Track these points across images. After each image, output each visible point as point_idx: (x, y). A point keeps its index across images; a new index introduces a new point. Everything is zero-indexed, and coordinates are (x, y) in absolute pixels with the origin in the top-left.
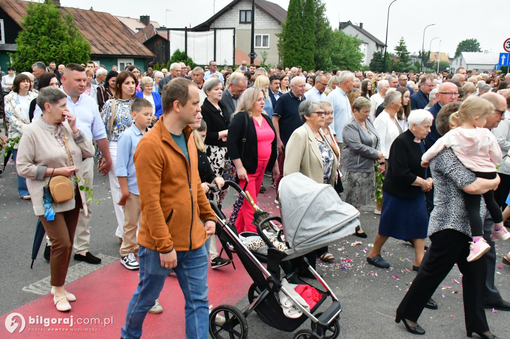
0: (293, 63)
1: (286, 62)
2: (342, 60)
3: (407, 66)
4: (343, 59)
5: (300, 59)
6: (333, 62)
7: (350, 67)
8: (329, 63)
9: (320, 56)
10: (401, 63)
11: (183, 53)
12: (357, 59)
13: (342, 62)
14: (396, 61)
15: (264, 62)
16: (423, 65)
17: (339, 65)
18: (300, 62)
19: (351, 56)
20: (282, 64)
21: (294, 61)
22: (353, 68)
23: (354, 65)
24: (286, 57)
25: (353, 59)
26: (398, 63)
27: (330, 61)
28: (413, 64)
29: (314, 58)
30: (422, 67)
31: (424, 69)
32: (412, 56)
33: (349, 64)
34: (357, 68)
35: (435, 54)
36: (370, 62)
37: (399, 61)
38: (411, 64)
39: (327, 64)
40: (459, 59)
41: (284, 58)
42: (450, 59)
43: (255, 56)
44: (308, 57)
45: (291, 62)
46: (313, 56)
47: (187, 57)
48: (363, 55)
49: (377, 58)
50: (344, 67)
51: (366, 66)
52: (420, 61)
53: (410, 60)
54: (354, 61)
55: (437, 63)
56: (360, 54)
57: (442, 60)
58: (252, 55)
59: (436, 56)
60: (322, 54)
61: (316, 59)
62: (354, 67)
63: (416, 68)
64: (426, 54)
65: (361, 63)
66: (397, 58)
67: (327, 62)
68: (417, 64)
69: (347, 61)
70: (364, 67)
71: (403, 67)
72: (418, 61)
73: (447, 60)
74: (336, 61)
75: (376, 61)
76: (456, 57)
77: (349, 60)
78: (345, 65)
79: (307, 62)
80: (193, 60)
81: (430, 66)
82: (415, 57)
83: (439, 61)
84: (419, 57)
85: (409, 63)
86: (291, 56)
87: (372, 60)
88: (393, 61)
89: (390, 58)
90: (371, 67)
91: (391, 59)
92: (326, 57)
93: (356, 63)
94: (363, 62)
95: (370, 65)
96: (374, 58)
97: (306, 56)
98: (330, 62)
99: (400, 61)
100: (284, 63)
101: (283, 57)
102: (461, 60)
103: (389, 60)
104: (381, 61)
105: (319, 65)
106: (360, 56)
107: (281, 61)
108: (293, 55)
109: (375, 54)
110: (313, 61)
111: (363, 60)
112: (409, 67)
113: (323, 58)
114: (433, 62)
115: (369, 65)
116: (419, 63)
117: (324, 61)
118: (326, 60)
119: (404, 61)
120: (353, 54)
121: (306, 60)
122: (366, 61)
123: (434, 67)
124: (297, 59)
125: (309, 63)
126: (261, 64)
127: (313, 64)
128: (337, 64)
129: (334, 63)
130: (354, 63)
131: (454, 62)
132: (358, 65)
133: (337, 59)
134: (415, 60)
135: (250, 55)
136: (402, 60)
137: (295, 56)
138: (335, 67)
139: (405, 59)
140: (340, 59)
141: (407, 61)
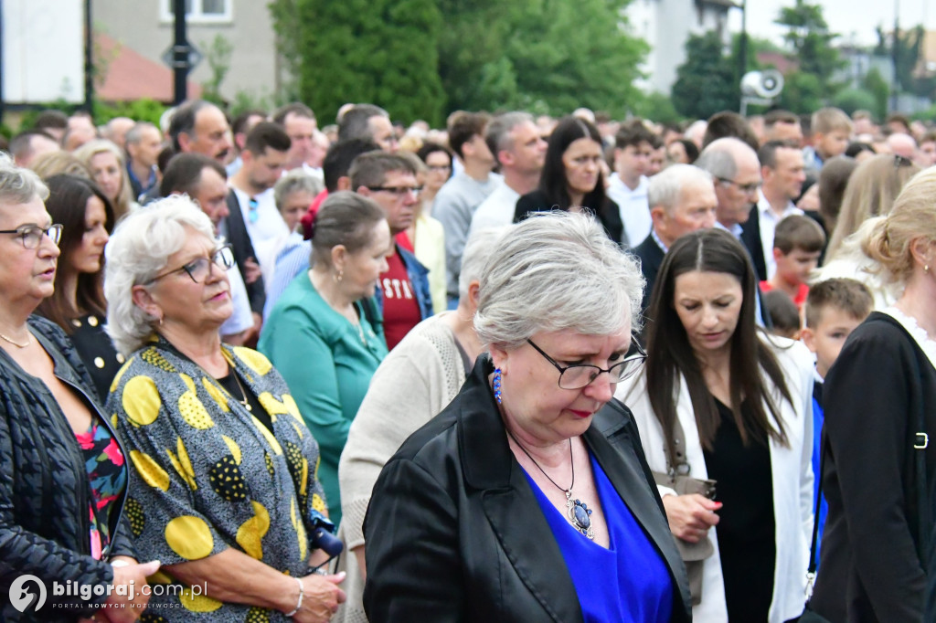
1: (312, 82)
2: (561, 68)
3: (831, 91)
4: (566, 67)
5: (375, 71)
6: (519, 81)
8: (503, 84)
9: (465, 56)
10: (808, 79)
12: (622, 66)
14: (784, 69)
15: (217, 83)
16: (898, 88)
18: (378, 83)
19: (596, 53)
20: (297, 90)
21: (350, 77)
23: (609, 93)
24: (314, 61)
25: (606, 67)
26: (795, 79)
27: (507, 74)
28: (855, 85)
29: (439, 62)
30: (895, 94)
31: (908, 104)
32: (847, 50)
33: (588, 89)
34: (621, 103)
36: (672, 78)
37: (798, 70)
38: (848, 79)
39: (496, 89)
41: (306, 64)
43: (193, 58)
44: (411, 59)
46: (433, 57)
48: (645, 48)
49: (703, 61)
51: (657, 93)
52: (884, 67)
53: (841, 65)
54: (609, 75)
56: (635, 42)
58: (182, 56)
60: (470, 46)
61: (445, 68)
63: (869, 98)
64: (906, 41)
65: (639, 84)
66: (788, 57)
67: (495, 81)
68: (871, 82)
69: (576, 76)
70: (651, 101)
72: (876, 71)
74: (532, 74)
75: (700, 71)
77: (589, 70)
78: (572, 92)
79: (406, 81)
82: (861, 52)
84: (880, 52)
85: (837, 77)
86: (335, 55)
87: (683, 70)
89: (757, 57)
91: (762, 62)
92: (489, 60)
93: (618, 81)
94: (644, 77)
96: (692, 58)
97: (401, 55)
98: (508, 81)
99: (804, 70)
100: (304, 88)
101: (298, 60)
103: (754, 65)
104: (720, 73)
105: (459, 92)
106: (631, 52)
107: (287, 77)
108: (343, 53)
109: (694, 44)
110: (433, 76)
111: (644, 70)
112: (843, 95)
113: (475, 65)
115: (667, 92)
116: (880, 79)
117: (480, 78)
118: (490, 69)
119: (816, 70)
120: (604, 42)
121: (403, 72)
122: (658, 73)
124: (362, 70)
125: (416, 84)
127: (434, 92)
128: (534, 91)
129: (524, 83)
130: (610, 84)
133: (533, 67)
134: (860, 65)
135: (170, 57)
136: (808, 65)
137: (351, 57)
138: (528, 99)
139: (822, 63)
140: (547, 65)
141: (830, 70)
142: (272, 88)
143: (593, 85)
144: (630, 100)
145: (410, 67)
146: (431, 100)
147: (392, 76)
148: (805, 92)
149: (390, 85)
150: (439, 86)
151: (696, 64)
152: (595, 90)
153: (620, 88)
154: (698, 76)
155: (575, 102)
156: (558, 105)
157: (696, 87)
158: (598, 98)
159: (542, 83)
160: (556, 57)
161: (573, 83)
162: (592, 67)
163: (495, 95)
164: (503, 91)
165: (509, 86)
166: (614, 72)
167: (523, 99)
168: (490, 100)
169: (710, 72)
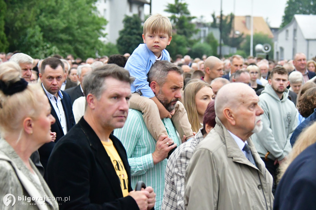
3: (191, 43)
4: (66, 30)
6: (44, 36)
7: (80, 47)
8: (36, 38)
9: (18, 24)
10: (181, 38)
12: (93, 31)
13: (64, 36)
16: (222, 42)
19: (81, 24)
23: (88, 43)
25: (86, 31)
27: (38, 33)
28: (202, 41)
29: (6, 27)
30: (221, 45)
31: (226, 50)
32: (199, 24)
33: (77, 41)
34: (93, 48)
35: (244, 19)
36: (117, 36)
37: (175, 33)
38: (199, 39)
39: (33, 40)
40: (291, 28)
42: (272, 29)
48: (105, 22)
49: (132, 29)
50: (66, 45)
51: (110, 44)
52: (216, 34)
53: (196, 32)
54: (87, 35)
55: (248, 37)
56: (100, 19)
57: (258, 32)
59: (244, 23)
60: (21, 20)
62: (88, 47)
63: (209, 47)
64: (226, 21)
65: (102, 39)
67: (33, 36)
68: (210, 40)
69: (72, 35)
70: (107, 47)
71: (184, 46)
72: (212, 34)
73: (266, 32)
74: (50, 33)
75: (130, 33)
76: (284, 26)
77: (78, 32)
78: (70, 42)
81: (235, 43)
82: (205, 25)
83: (251, 33)
84: (214, 25)
85: (194, 37)
87: (122, 32)
90: (121, 47)
92: (30, 26)
93: (92, 37)
94: (104, 36)
95: (120, 41)
96: (126, 27)
98: (39, 36)
99: (178, 33)
102: (295, 30)
106: (98, 24)
109: (127, 20)
110: (2, 33)
111: (104, 32)
112: (197, 45)
113: (23, 29)
114: (241, 36)
115: (114, 42)
116: (213, 38)
117: (26, 35)
118: (30, 31)
119: (185, 33)
120: (85, 19)
122: (110, 34)
123: (242, 45)
128: (52, 41)
129: (46, 38)
130: (88, 39)
131: (282, 35)
133: (51, 30)
134: (205, 31)
136: (181, 31)
138: (48, 46)
139: (187, 31)
140: (57, 30)
141: (191, 34)
143: (80, 39)
144: (97, 47)
148: (179, 44)
151: (128, 30)
152: (81, 42)
153: (93, 41)
154: (129, 36)
155: (70, 47)
156: (63, 49)
157: (128, 41)
158: (82, 46)
159: (55, 38)
160: (62, 25)
161: (71, 38)
162: (79, 31)
163: (32, 43)
164: (37, 41)
165: (39, 39)
166: (90, 33)
167: (46, 46)
168: (30, 46)
169: (135, 34)
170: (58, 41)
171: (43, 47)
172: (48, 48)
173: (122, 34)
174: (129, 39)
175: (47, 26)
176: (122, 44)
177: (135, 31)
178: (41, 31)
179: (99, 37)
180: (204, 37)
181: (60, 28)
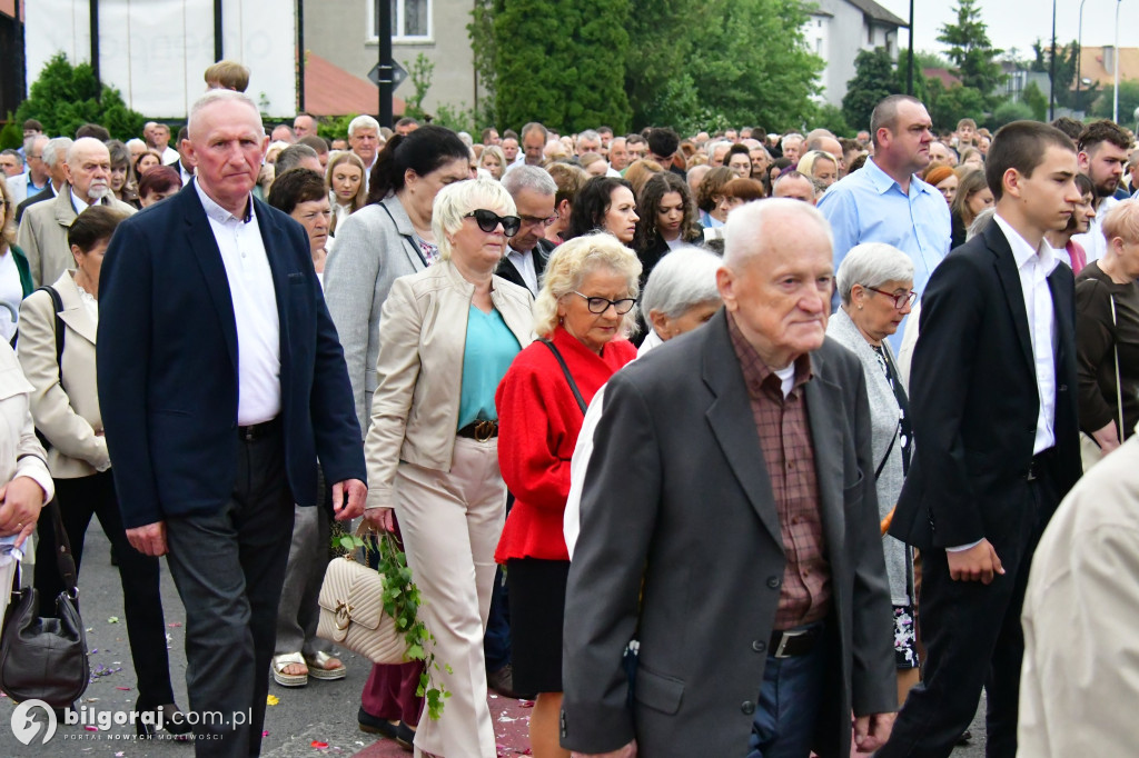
0: (540, 102)
1: (507, 97)
2: (737, 84)
3: (992, 104)
4: (744, 82)
5: (566, 86)
6: (700, 95)
7: (771, 115)
8: (686, 99)
9: (650, 72)
10: (971, 93)
11: (82, 69)
12: (796, 81)
13: (737, 94)
14: (948, 83)
15: (419, 100)
16: (1055, 101)
17: (726, 105)
18: (569, 98)
19: (772, 69)
20: (493, 106)
21: (543, 93)
22: (781, 118)
23: (785, 107)
24: (509, 78)
25: (781, 82)
26: (957, 92)
27: (689, 89)
28: (1014, 99)
29: (627, 78)
30: (1052, 107)
32: (1008, 65)
33: (765, 101)
34: (796, 116)
35: (1100, 54)
36: (844, 92)
37: (960, 84)
38: (1009, 95)
39: (679, 103)
41: (502, 81)
43: (397, 76)
44: (599, 75)
45: (527, 99)
46: (622, 72)
47: (99, 85)
48: (820, 64)
49: (874, 76)
50: (743, 112)
51: (828, 107)
52: (1044, 85)
53: (1002, 80)
54: (785, 89)
55: (1109, 91)
56: (809, 59)
57: (1128, 79)
58: (386, 73)
59: (1101, 61)
60: (656, 64)
61: (630, 85)
62: (786, 115)
63: (1028, 112)
64: (1063, 56)
65: (813, 98)
66: (951, 72)
67: (678, 95)
68: (1030, 96)
69: (756, 92)
70: (823, 114)
71: (978, 110)
72: (1034, 85)
74: (713, 88)
75: (869, 86)
77: (766, 86)
78: (750, 105)
79: (596, 96)
80: (125, 98)
81: (1082, 101)
82: (1020, 67)
83: (1115, 82)
84: (1037, 67)
85: (998, 91)
86: (529, 71)
87: (851, 84)
88: (936, 85)
89: (922, 72)
90: (851, 114)
91: (927, 77)
92: (673, 76)
93: (794, 96)
94: (818, 91)
95: (846, 102)
96: (862, 74)
97: (591, 72)
98: (691, 95)
99: (966, 84)
100: (500, 103)
101: (495, 77)
103: (919, 80)
105: (645, 106)
106: (806, 69)
107: (484, 93)
108: (536, 70)
109: (863, 59)
110: (621, 90)
111: (818, 84)
112: (1004, 107)
113: (660, 80)
114: (1094, 87)
115: (839, 106)
116: (1037, 93)
117: (665, 93)
118: (674, 85)
119: (979, 84)
120: (780, 59)
121: (593, 88)
122: (830, 88)
123: (1096, 105)
124: (554, 86)
125: (605, 99)
126: (408, 110)
127: (621, 106)
128: (715, 105)
129: (706, 98)
130: (787, 99)
132: (800, 105)
133: (714, 82)
134: (1020, 78)
135: (376, 73)
136: (972, 80)
137: (542, 74)
138: (708, 113)
139: (983, 77)
140: (727, 81)
141: (991, 85)
142: (470, 103)
143: (770, 99)
144: (805, 114)
145: (599, 83)
146: (619, 113)
147: (582, 91)
149: (580, 100)
150: (626, 101)
151: (866, 79)
152: (772, 105)
153: (796, 102)
154: (868, 92)
155: (753, 116)
156: (738, 119)
157: (866, 101)
158: (775, 112)
159: (722, 97)
160: (736, 73)
161: (752, 97)
162: (769, 82)
163: (678, 109)
164: (686, 104)
165: (691, 99)
166: (790, 87)
167: (704, 113)
168: (672, 114)
169: (879, 86)
170: (728, 105)
171: (698, 115)
172: (707, 118)
173: (854, 88)
174: (868, 96)
175: (706, 74)
176: (852, 108)
177: (878, 80)
178: (694, 86)
179: (807, 94)
180: (1019, 91)
181: (732, 78)
